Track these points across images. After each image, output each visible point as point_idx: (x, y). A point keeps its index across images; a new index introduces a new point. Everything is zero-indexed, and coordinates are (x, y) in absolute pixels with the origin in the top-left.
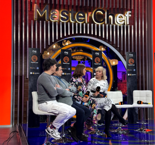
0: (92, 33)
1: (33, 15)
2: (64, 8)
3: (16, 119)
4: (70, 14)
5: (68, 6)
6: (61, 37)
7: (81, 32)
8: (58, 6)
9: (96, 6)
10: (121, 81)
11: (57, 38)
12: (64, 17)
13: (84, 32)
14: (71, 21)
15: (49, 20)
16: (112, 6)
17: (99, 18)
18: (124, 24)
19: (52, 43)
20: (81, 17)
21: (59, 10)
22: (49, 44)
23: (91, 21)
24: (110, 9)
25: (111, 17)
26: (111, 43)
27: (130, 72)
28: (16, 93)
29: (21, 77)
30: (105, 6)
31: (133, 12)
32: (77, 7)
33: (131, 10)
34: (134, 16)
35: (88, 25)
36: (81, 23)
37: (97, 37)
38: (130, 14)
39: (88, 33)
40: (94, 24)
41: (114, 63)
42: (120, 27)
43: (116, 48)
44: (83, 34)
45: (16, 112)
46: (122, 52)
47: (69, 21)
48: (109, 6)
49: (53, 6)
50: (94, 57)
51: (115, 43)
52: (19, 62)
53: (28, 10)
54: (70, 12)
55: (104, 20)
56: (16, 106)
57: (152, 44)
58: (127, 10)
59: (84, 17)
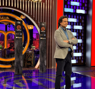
0: (15, 6)
10: (36, 39)
13: (9, 5)
26: (29, 15)
27: (42, 37)
37: (19, 9)
39: (12, 6)
41: (31, 27)
42: (35, 3)
43: (32, 18)
46: (36, 21)
51: (31, 14)
57: (57, 17)
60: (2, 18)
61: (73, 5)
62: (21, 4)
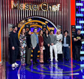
0: (41, 15)
1: (11, 6)
2: (27, 3)
3: (4, 58)
4: (30, 6)
5: (29, 2)
6: (26, 17)
7: (35, 15)
8: (24, 2)
9: (43, 1)
11: (24, 18)
12: (27, 7)
13: (37, 15)
14: (31, 9)
15: (20, 9)
16: (51, 2)
17: (44, 7)
18: (57, 10)
19: (21, 20)
20: (35, 7)
21: (24, 3)
22: (20, 21)
23: (40, 9)
24: (50, 3)
25: (50, 7)
28: (4, 46)
29: (6, 38)
30: (47, 1)
31: (61, 4)
32: (33, 2)
33: (60, 3)
34: (62, 7)
35: (39, 11)
36: (35, 10)
37: (44, 17)
38: (60, 5)
39: (39, 15)
40: (42, 11)
41: (52, 29)
42: (55, 12)
43: (53, 22)
44: (36, 16)
45: (4, 55)
46: (56, 24)
47: (30, 9)
48: (49, 1)
49: (21, 1)
50: (43, 27)
51: (52, 20)
52: (4, 30)
53: (8, 3)
54: (30, 5)
55: (47, 9)
56: (4, 52)
58: (58, 3)
59: (37, 7)
60: (33, 24)
61: (83, 11)
62: (45, 13)
